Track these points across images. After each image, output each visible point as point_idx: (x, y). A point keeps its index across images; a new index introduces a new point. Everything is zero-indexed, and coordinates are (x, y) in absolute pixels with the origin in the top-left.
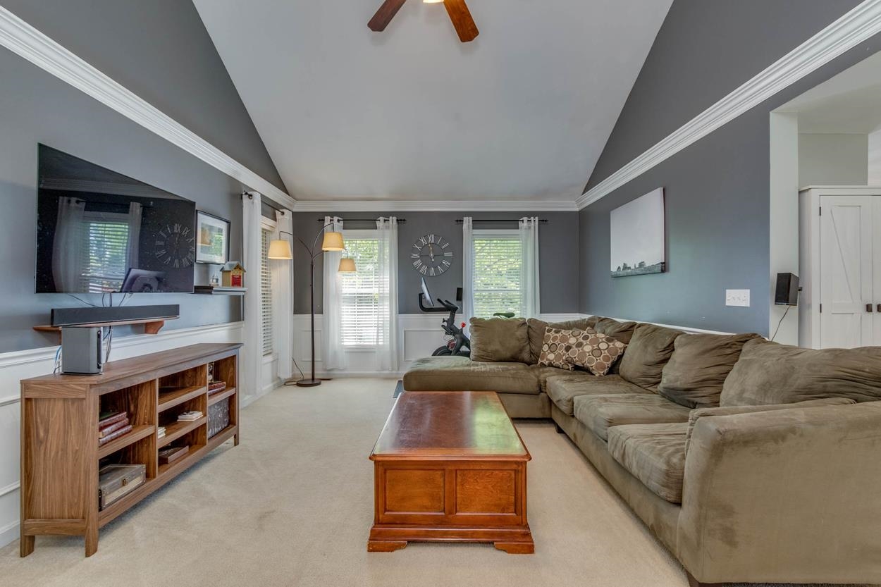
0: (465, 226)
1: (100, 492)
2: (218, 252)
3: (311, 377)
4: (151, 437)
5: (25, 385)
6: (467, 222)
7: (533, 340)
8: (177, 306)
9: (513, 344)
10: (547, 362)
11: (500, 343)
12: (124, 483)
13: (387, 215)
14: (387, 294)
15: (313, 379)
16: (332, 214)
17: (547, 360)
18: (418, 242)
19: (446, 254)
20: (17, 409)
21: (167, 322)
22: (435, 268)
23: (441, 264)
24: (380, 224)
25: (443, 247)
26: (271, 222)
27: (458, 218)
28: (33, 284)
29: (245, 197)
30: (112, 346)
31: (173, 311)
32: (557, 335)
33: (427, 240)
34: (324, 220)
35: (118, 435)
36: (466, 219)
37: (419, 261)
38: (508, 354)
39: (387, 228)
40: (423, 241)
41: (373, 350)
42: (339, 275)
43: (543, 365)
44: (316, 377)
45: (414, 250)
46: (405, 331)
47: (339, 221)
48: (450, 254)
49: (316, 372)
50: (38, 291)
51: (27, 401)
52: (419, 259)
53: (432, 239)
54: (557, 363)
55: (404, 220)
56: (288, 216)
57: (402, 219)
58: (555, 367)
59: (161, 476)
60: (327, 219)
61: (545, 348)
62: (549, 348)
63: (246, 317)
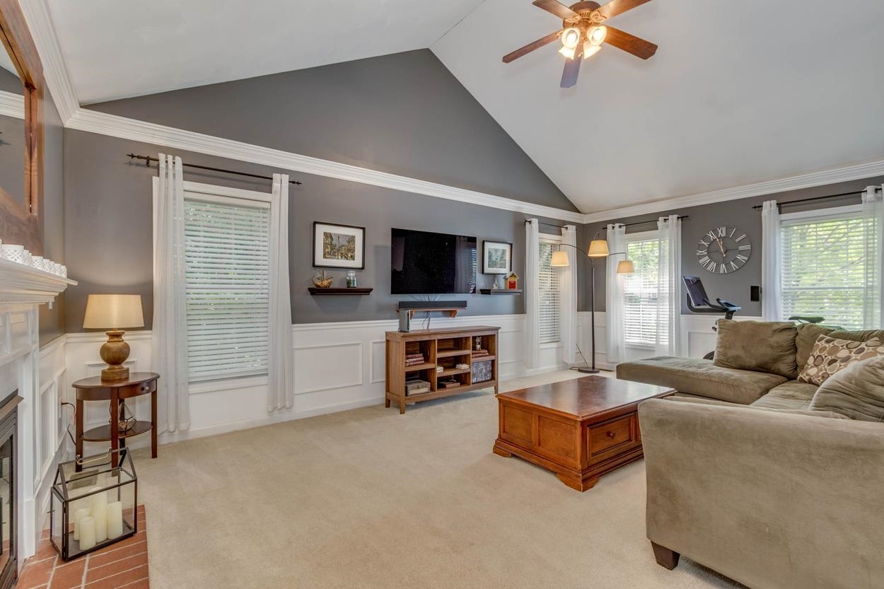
0: (765, 212)
1: (406, 387)
2: (503, 266)
3: (592, 366)
4: (434, 369)
5: (387, 334)
6: (769, 208)
7: (799, 350)
8: (466, 302)
9: (762, 352)
10: (807, 377)
11: (743, 348)
12: (418, 388)
13: (666, 214)
14: (666, 293)
15: (593, 368)
16: (613, 222)
17: (807, 375)
18: (705, 238)
19: (741, 248)
20: (384, 345)
21: (459, 311)
22: (727, 265)
23: (735, 260)
24: (660, 223)
25: (737, 240)
26: (557, 237)
27: (756, 205)
28: (389, 290)
29: (527, 223)
30: (431, 322)
31: (463, 304)
32: (827, 345)
33: (716, 233)
34: (606, 228)
35: (417, 363)
36: (766, 204)
37: (707, 257)
38: (753, 363)
39: (667, 226)
40: (712, 236)
41: (653, 349)
42: (619, 276)
43: (802, 381)
44: (596, 367)
45: (701, 247)
46: (689, 333)
47: (620, 227)
48: (748, 247)
49: (596, 363)
50: (392, 293)
51: (388, 341)
52: (705, 256)
53: (722, 232)
54: (816, 379)
55: (687, 216)
56: (572, 230)
57: (685, 216)
58: (813, 384)
59: (439, 393)
60: (610, 226)
61: (811, 361)
62: (815, 360)
63: (527, 312)
